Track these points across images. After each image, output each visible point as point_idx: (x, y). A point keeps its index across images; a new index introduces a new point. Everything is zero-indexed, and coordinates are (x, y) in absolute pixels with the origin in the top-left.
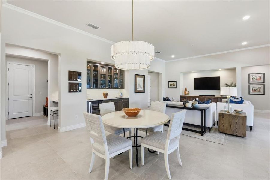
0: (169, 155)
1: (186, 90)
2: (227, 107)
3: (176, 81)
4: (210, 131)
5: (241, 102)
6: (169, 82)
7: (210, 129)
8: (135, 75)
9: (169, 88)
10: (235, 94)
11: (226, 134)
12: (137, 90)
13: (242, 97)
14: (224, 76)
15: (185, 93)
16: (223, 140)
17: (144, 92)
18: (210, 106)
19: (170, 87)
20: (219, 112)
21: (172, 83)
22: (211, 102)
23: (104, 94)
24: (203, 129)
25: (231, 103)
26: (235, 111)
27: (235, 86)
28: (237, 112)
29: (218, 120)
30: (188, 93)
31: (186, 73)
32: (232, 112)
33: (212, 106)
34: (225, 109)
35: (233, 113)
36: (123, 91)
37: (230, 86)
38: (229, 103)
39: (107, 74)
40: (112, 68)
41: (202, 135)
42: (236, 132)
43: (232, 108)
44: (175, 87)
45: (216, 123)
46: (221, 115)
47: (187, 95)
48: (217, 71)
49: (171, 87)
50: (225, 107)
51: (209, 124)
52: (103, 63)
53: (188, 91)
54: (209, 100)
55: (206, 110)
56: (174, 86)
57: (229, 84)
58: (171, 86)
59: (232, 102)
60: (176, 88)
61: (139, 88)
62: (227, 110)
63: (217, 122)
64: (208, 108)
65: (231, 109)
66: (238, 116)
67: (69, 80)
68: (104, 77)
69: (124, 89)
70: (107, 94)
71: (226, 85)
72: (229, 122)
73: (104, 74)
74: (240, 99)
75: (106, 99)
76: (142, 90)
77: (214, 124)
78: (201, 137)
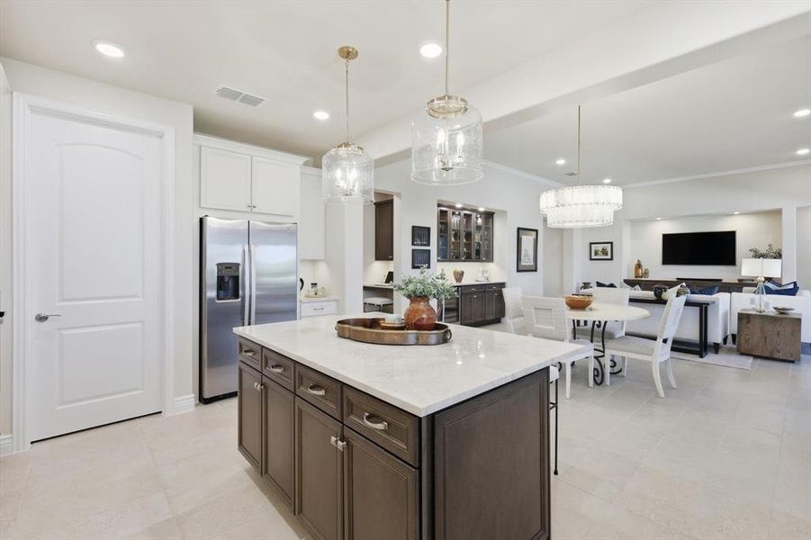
0: (660, 363)
1: (639, 266)
2: (757, 302)
3: (611, 243)
4: (717, 352)
5: (792, 292)
6: (591, 244)
7: (716, 348)
8: (519, 229)
9: (591, 259)
10: (776, 274)
11: (756, 357)
12: (523, 264)
13: (795, 283)
14: (746, 230)
15: (636, 272)
16: (749, 365)
17: (536, 270)
18: (718, 299)
19: (593, 257)
20: (739, 311)
21: (600, 247)
22: (718, 292)
23: (455, 273)
24: (702, 347)
25: (767, 293)
26: (775, 308)
27: (779, 255)
28: (782, 311)
29: (735, 331)
30: (646, 273)
31: (638, 223)
32: (771, 312)
33: (722, 298)
34: (754, 306)
35: (772, 314)
36: (489, 266)
37: (763, 256)
38: (762, 293)
39: (463, 230)
40: (471, 215)
41: (701, 357)
42: (779, 352)
43: (771, 304)
44: (609, 257)
45: (730, 339)
46: (743, 318)
47: (643, 279)
48: (730, 215)
49: (596, 257)
50: (752, 301)
51: (715, 336)
52: (459, 206)
53: (644, 267)
54: (714, 287)
55: (709, 307)
56: (607, 254)
57: (763, 250)
58: (596, 254)
59: (769, 291)
60: (612, 259)
61: (527, 261)
62: (758, 308)
63: (734, 336)
64: (714, 302)
65: (767, 304)
66: (781, 319)
67: (413, 244)
68: (456, 236)
69: (493, 261)
70: (462, 273)
71: (752, 253)
72: (763, 331)
73: (456, 228)
74: (792, 286)
75: (459, 284)
76: (532, 264)
77: (725, 340)
78: (701, 360)
